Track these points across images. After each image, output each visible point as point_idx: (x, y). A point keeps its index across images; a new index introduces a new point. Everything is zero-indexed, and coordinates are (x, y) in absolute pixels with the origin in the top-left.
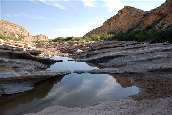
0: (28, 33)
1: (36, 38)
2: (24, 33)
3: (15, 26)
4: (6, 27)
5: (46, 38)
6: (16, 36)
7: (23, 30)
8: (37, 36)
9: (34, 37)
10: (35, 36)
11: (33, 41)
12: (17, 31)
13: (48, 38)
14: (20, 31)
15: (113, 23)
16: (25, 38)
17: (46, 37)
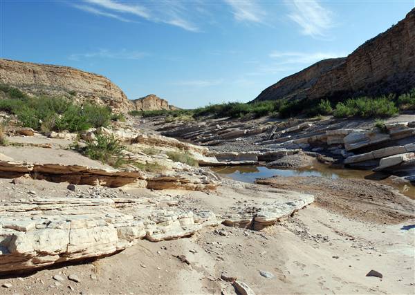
0: (122, 93)
1: (139, 103)
2: (112, 94)
3: (92, 77)
4: (72, 81)
5: (164, 103)
6: (99, 101)
7: (108, 85)
8: (142, 100)
9: (135, 101)
10: (137, 100)
11: (132, 112)
12: (96, 89)
13: (167, 102)
14: (102, 88)
15: (385, 55)
16: (119, 105)
17: (162, 100)
